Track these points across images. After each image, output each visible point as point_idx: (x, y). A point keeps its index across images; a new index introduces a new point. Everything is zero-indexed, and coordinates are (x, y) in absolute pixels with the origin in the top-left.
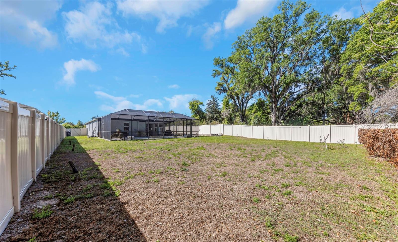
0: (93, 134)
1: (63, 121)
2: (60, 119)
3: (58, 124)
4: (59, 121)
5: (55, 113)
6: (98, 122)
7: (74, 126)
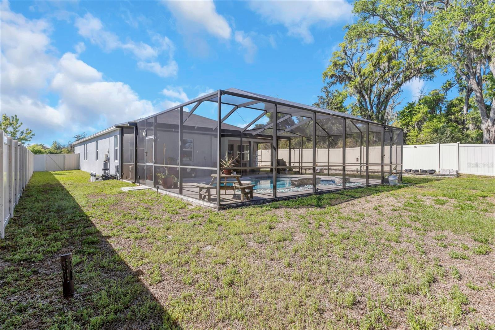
0: (106, 169)
1: (28, 137)
2: (22, 132)
3: (16, 143)
4: (18, 135)
5: (11, 119)
6: (122, 135)
7: (46, 150)
